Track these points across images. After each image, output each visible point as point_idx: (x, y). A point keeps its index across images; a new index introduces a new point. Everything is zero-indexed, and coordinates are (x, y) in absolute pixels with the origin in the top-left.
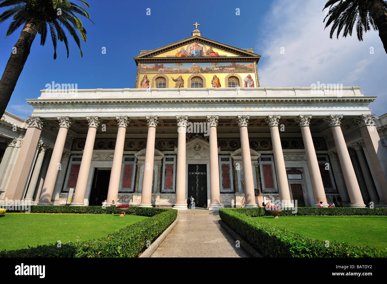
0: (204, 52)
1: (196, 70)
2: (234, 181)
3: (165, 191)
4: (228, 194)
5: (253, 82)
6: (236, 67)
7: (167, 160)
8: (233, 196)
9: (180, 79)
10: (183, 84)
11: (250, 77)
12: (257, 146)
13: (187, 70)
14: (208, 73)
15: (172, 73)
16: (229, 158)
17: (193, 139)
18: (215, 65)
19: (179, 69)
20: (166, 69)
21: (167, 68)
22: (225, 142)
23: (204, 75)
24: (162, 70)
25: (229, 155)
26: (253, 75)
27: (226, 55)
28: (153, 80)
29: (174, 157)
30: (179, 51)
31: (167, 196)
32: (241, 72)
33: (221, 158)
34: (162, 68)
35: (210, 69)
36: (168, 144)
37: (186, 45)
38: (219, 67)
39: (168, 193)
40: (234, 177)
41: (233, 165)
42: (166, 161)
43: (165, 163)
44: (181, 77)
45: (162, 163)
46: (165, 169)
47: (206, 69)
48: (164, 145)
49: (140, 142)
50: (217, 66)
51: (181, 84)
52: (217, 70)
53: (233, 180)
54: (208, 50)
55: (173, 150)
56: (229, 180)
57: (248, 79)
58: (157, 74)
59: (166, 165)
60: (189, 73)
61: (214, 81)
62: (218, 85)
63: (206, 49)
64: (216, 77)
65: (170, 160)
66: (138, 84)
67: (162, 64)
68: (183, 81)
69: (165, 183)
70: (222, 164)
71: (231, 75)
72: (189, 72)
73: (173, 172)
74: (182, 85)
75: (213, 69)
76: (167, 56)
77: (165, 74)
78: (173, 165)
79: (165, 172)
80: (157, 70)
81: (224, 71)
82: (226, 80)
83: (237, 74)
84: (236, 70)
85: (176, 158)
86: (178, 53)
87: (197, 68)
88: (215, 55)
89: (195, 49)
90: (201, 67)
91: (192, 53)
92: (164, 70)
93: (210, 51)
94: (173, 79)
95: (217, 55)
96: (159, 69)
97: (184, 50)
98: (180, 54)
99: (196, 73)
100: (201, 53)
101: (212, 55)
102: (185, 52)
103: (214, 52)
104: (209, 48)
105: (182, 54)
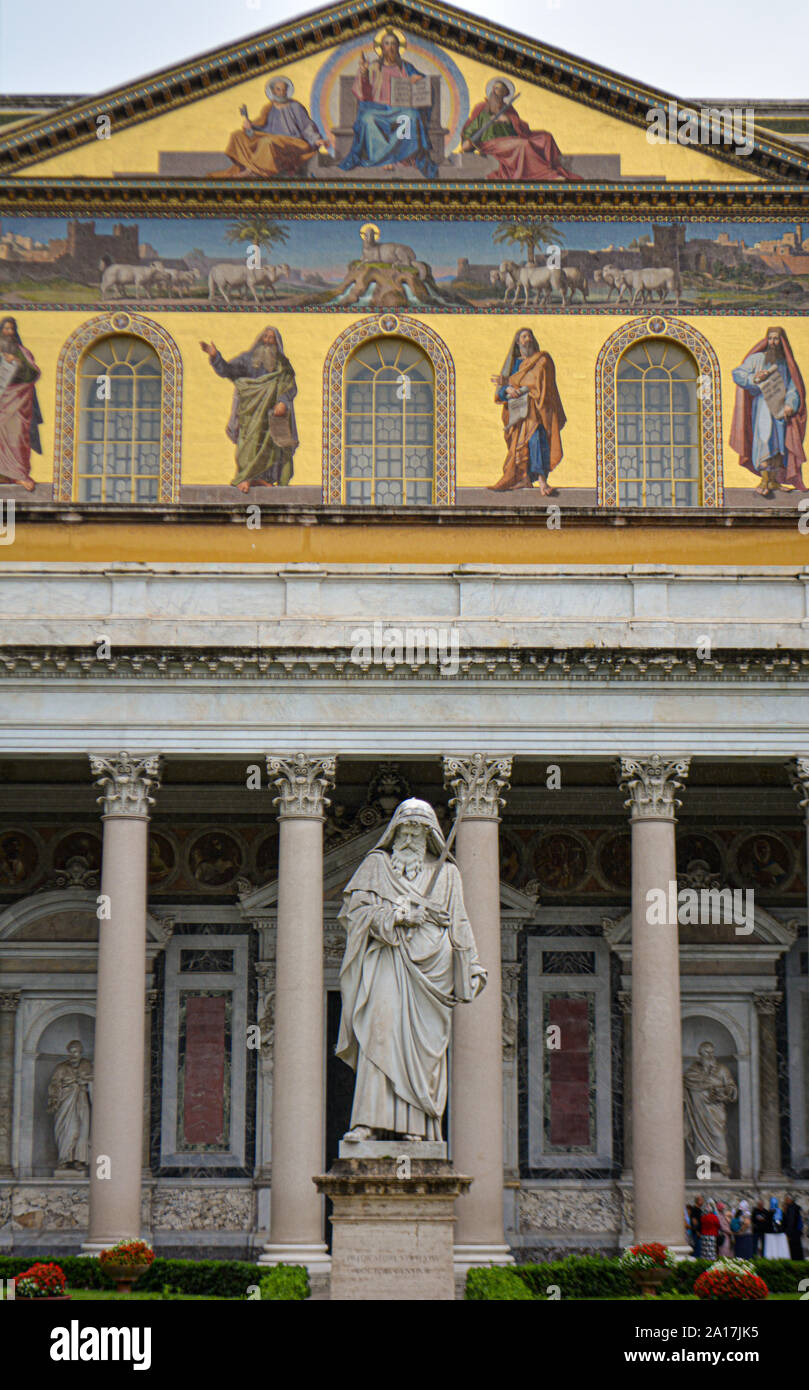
0: (444, 124)
1: (388, 286)
3: (182, 1161)
4: (578, 1184)
5: (802, 393)
6: (683, 258)
7: (192, 961)
8: (608, 1195)
9: (269, 362)
10: (292, 400)
11: (777, 350)
13: (321, 283)
14: (476, 311)
15: (202, 302)
16: (593, 954)
17: (363, 828)
18: (532, 240)
20: (158, 266)
21: (167, 263)
22: (572, 844)
23: (444, 326)
24: (132, 282)
25: (595, 931)
27: (615, 160)
28: (65, 362)
29: (239, 944)
30: (255, 114)
31: (197, 1193)
32: (719, 307)
33: (544, 954)
34: (134, 259)
35: (487, 276)
36: (191, 860)
37: (307, 55)
38: (561, 262)
39: (203, 1172)
40: (622, 1076)
41: (615, 999)
42: (184, 968)
43: (177, 981)
44: (271, 340)
45: (161, 984)
46: (177, 1024)
47: (459, 279)
48: (171, 865)
51: (272, 404)
52: (540, 288)
53: (614, 1094)
54: (481, 109)
55: (232, 900)
56: (585, 1098)
57: (767, 362)
58: (98, 308)
59: (185, 997)
60: (329, 310)
61: (515, 379)
62: (543, 414)
63: (465, 95)
64: (533, 345)
65: (208, 967)
67: (128, 223)
68: (289, 371)
69: (184, 1111)
70: (544, 995)
71: (643, 325)
72: (332, 296)
74: (280, 407)
75: (509, 279)
76: (166, 157)
77: (149, 315)
78: (228, 995)
79: (183, 1042)
80: (92, 279)
81: (591, 297)
82: (602, 370)
83: (691, 320)
84: (679, 290)
85: (254, 955)
86: (248, 126)
87: (390, 264)
88: (530, 151)
89: (377, 99)
90: (421, 257)
91: (357, 134)
92: (144, 283)
93: (491, 113)
94: (217, 361)
95: (547, 154)
96: (108, 263)
97: (294, 105)
98: (265, 142)
99: (383, 312)
100: (426, 134)
101: (509, 154)
102: (305, 127)
103: (524, 127)
104: (491, 90)
105: (281, 140)
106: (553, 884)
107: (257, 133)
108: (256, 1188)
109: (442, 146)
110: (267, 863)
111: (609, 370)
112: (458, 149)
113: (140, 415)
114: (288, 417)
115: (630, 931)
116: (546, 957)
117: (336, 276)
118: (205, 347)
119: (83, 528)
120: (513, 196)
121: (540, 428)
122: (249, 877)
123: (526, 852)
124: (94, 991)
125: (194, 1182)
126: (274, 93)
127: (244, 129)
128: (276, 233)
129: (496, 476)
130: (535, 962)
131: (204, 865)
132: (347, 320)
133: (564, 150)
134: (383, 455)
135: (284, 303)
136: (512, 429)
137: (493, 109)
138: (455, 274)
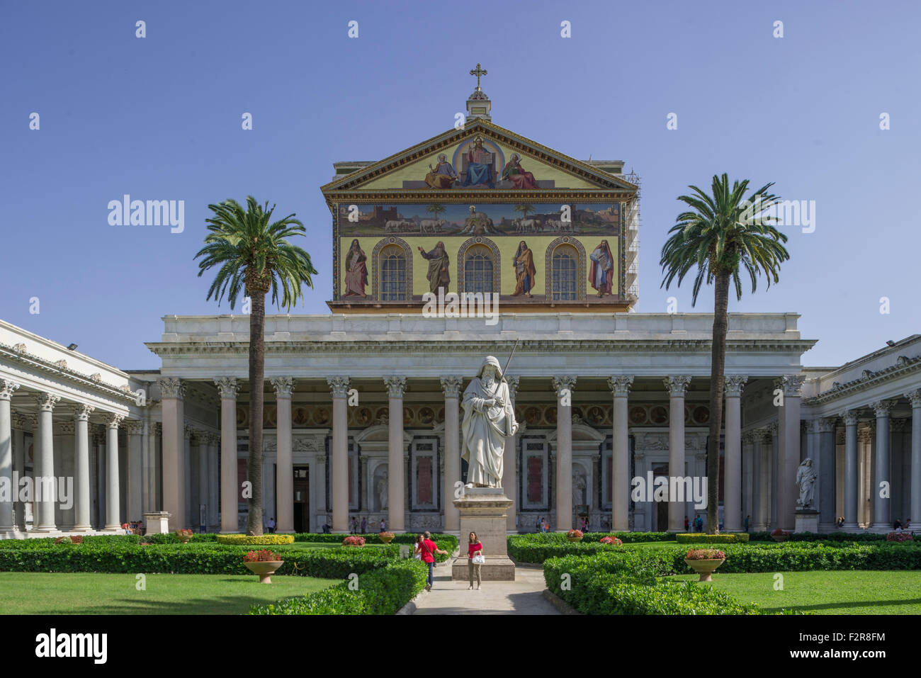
1: (479, 227)
2: (550, 488)
3: (418, 507)
5: (612, 262)
6: (575, 216)
7: (419, 447)
8: (546, 517)
9: (440, 252)
10: (448, 266)
11: (605, 248)
12: (601, 420)
13: (456, 226)
14: (507, 235)
15: (418, 233)
16: (543, 444)
18: (525, 211)
19: (436, 223)
20: (403, 221)
21: (406, 220)
22: (536, 409)
23: (496, 240)
24: (395, 227)
26: (613, 242)
27: (553, 182)
28: (375, 254)
29: (434, 442)
31: (423, 517)
32: (586, 233)
34: (395, 219)
35: (511, 223)
36: (419, 416)
37: (451, 146)
38: (534, 218)
39: (425, 511)
40: (551, 480)
41: (549, 458)
42: (418, 449)
43: (415, 453)
44: (441, 246)
45: (410, 454)
46: (415, 467)
47: (502, 224)
48: (412, 417)
49: (362, 411)
50: (529, 214)
51: (441, 268)
52: (528, 227)
54: (509, 165)
55: (432, 428)
56: (540, 488)
57: (601, 252)
58: (384, 236)
59: (419, 458)
60: (459, 236)
61: (519, 258)
62: (529, 270)
63: (503, 159)
64: (525, 247)
65: (425, 449)
66: (340, 267)
67: (393, 206)
68: (447, 257)
69: (419, 492)
70: (528, 457)
71: (561, 240)
72: (460, 231)
73: (431, 471)
74: (444, 269)
75: (518, 224)
76: (405, 183)
77: (401, 238)
78: (431, 457)
79: (417, 472)
80: (382, 226)
81: (545, 230)
82: (548, 255)
83: (577, 238)
84: (573, 227)
85: (439, 445)
86: (432, 172)
87: (479, 219)
88: (525, 179)
89: (474, 161)
90: (489, 216)
91: (468, 173)
92: (399, 227)
94: (423, 253)
95: (531, 180)
96: (387, 221)
97: (447, 164)
98: (438, 177)
99: (476, 236)
100: (491, 174)
102: (451, 172)
103: (523, 170)
104: (512, 158)
105: (443, 176)
106: (531, 423)
107: (435, 174)
108: (441, 515)
110: (442, 417)
111: (550, 255)
113: (399, 272)
114: (446, 272)
115: (556, 435)
116: (528, 445)
117: (461, 223)
118: (419, 248)
119: (382, 310)
120: (519, 195)
121: (528, 275)
122: (437, 421)
123: (523, 413)
124: (388, 456)
125: (422, 513)
126: (440, 160)
127: (430, 173)
128: (442, 209)
129: (512, 291)
130: (525, 446)
131: (423, 418)
132: (464, 239)
134: (477, 286)
135: (446, 233)
136: (518, 275)
137: (513, 165)
138: (500, 222)
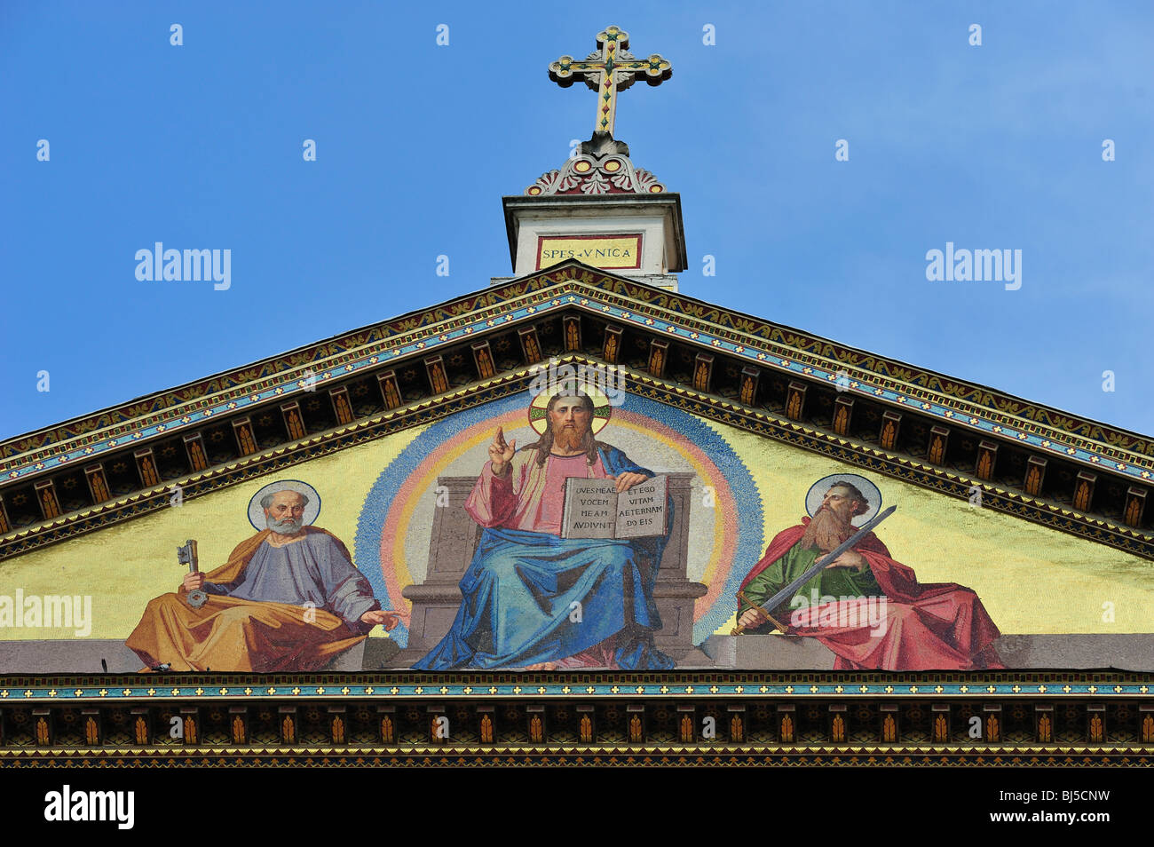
30: (213, 558)
37: (363, 436)
54: (789, 542)
63: (748, 508)
86: (194, 584)
88: (917, 629)
89: (527, 523)
91: (470, 597)
93: (818, 551)
95: (963, 634)
97: (315, 539)
98: (233, 619)
100: (648, 596)
101: (862, 634)
102: (339, 586)
103: (903, 575)
104: (817, 500)
105: (274, 615)
107: (213, 598)
109: (685, 617)
112: (728, 627)
126: (269, 516)
127: (183, 589)
133: (1004, 629)
137: (822, 543)
